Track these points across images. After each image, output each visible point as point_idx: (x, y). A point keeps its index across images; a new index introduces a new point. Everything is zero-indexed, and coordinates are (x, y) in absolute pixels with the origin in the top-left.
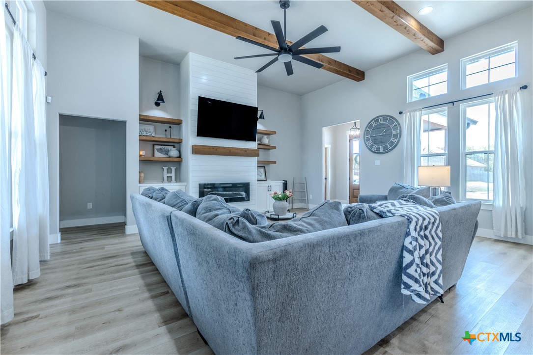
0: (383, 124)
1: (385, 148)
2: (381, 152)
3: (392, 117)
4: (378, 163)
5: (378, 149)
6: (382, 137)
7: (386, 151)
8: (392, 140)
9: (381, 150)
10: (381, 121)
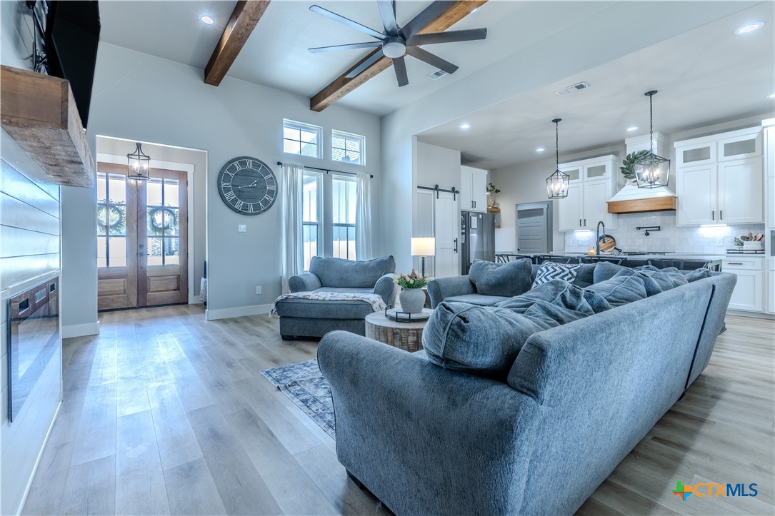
0: (252, 171)
1: (257, 207)
2: (250, 212)
3: (265, 165)
4: (242, 228)
5: (245, 207)
6: (250, 190)
7: (258, 211)
8: (267, 197)
9: (250, 211)
10: (249, 166)
